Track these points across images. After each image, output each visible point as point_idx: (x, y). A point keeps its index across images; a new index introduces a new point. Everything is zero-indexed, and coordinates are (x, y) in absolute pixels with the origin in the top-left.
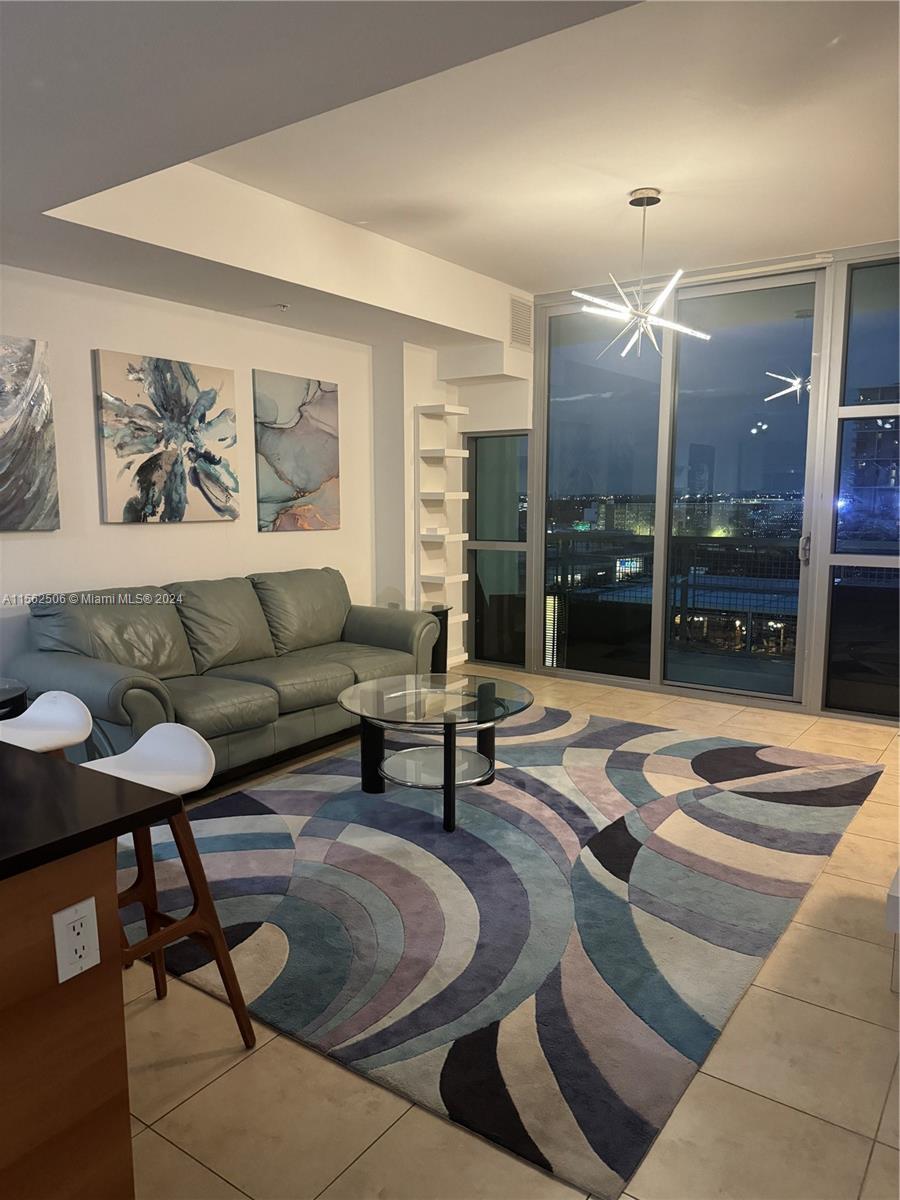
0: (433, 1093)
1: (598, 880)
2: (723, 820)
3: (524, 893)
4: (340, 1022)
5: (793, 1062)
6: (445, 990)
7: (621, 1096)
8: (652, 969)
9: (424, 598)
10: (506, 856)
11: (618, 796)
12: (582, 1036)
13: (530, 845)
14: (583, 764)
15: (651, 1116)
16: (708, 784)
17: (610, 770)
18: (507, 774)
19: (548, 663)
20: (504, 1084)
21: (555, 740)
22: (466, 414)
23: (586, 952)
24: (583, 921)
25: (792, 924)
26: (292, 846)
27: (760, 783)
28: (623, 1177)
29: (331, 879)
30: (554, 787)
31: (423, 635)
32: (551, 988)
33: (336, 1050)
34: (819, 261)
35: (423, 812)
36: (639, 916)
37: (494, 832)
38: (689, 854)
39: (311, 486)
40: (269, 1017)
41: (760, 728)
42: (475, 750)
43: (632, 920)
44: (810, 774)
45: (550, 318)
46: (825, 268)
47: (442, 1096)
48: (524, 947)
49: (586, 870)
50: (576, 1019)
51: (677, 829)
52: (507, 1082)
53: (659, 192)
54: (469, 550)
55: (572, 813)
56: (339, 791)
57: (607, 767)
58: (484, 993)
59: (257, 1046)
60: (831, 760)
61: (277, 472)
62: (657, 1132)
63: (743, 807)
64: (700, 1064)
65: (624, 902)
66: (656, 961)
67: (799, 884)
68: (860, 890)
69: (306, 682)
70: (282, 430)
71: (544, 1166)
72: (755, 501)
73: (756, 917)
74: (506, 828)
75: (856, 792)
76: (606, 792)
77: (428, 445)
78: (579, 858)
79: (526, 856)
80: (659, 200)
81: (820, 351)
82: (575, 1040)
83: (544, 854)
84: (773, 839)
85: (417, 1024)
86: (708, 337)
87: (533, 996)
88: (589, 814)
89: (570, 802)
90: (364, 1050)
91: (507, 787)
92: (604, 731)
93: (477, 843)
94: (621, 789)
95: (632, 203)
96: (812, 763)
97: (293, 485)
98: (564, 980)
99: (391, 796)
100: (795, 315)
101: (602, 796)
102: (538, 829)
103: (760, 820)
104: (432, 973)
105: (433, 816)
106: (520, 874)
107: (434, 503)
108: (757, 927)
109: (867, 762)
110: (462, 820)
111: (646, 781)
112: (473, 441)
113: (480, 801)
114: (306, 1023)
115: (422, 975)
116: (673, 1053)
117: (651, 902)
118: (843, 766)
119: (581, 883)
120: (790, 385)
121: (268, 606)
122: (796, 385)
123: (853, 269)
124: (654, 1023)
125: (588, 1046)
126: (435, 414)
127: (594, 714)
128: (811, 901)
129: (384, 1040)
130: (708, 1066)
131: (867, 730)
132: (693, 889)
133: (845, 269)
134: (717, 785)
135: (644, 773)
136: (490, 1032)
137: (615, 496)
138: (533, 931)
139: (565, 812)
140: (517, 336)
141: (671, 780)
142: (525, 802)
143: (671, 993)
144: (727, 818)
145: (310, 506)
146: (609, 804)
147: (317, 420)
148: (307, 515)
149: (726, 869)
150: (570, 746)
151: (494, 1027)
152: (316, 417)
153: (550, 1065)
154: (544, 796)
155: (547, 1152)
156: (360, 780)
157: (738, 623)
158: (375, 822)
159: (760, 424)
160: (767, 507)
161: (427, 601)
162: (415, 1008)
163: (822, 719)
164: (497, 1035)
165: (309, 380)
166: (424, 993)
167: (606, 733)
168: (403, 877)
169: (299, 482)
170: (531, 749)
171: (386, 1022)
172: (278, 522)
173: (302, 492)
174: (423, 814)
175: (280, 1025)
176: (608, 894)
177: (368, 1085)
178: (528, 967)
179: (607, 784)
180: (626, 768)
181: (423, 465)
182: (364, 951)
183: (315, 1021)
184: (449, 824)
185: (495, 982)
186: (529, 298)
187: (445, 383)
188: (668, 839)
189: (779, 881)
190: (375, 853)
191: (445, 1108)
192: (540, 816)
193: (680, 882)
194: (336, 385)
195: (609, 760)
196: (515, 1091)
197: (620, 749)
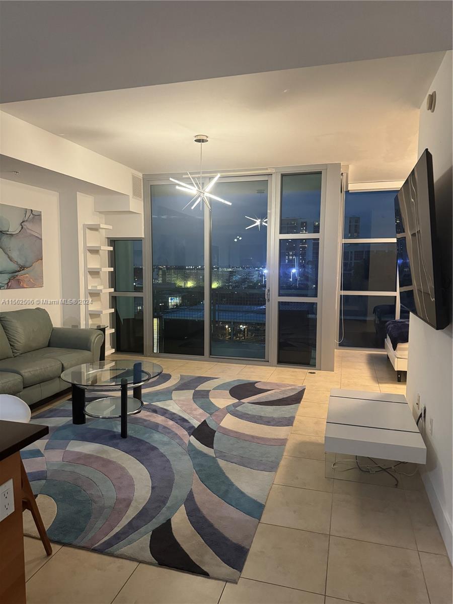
0: (148, 555)
1: (201, 450)
2: (248, 416)
3: (168, 461)
4: (94, 533)
5: (295, 512)
6: (142, 509)
7: (231, 539)
8: (232, 484)
9: (90, 322)
10: (155, 446)
11: (201, 411)
12: (209, 518)
13: (166, 439)
14: (182, 398)
15: (244, 544)
16: (238, 401)
17: (195, 399)
18: (147, 407)
19: (155, 351)
20: (180, 545)
21: (167, 388)
22: (110, 229)
23: (202, 482)
24: (197, 469)
25: (284, 457)
26: (42, 456)
27: (259, 398)
28: (238, 571)
29: (68, 468)
30: (171, 410)
31: (95, 341)
32: (190, 501)
33: (96, 547)
34: (270, 171)
35: (108, 430)
36: (222, 463)
37: (147, 435)
38: (236, 432)
39: (28, 264)
40: (56, 539)
41: (254, 374)
42: (132, 397)
43: (219, 465)
44: (278, 392)
45: (151, 185)
46: (272, 174)
47: (153, 556)
48: (174, 485)
49: (194, 446)
50: (205, 512)
51: (229, 422)
52: (180, 544)
53: (207, 137)
54: (112, 296)
55: (182, 421)
56: (60, 425)
57: (193, 398)
58: (160, 508)
59: (53, 553)
60: (285, 385)
61: (9, 257)
62: (248, 550)
63: (254, 409)
64: (260, 520)
65: (214, 458)
66: (233, 480)
67: (283, 439)
68: (307, 439)
69: (37, 370)
70: (12, 235)
71: (205, 574)
72: (230, 270)
73: (269, 455)
74: (153, 433)
75: (296, 398)
76: (195, 410)
77: (91, 244)
78: (189, 441)
79: (165, 444)
80: (207, 141)
81: (271, 209)
82: (206, 520)
83: (173, 442)
84: (269, 422)
85: (132, 527)
86: (230, 204)
87: (183, 505)
88: (190, 421)
89: (180, 416)
90: (109, 544)
91: (148, 413)
92: (188, 381)
93: (140, 441)
94: (202, 407)
95: (195, 141)
96: (277, 387)
97: (17, 264)
98: (195, 495)
99: (89, 425)
100: (257, 191)
101: (194, 412)
102: (168, 431)
103: (262, 414)
104: (133, 504)
105: (114, 432)
106: (164, 452)
107: (95, 273)
108: (270, 460)
109: (299, 385)
110: (130, 432)
111: (211, 402)
112: (113, 242)
113: (137, 421)
114: (76, 538)
115: (128, 505)
116: (248, 517)
117: (225, 456)
118: (290, 388)
119: (193, 453)
120: (255, 222)
121: (7, 330)
122: (258, 222)
123: (283, 175)
124: (237, 506)
125: (212, 521)
126: (95, 228)
127: (182, 374)
128: (289, 446)
129: (118, 538)
130: (262, 520)
131: (296, 371)
132: (242, 447)
133: (280, 176)
134: (242, 401)
135: (210, 399)
136: (168, 524)
137: (166, 266)
138: (176, 478)
139: (179, 421)
140: (136, 193)
141: (223, 401)
142: (159, 419)
143: (242, 493)
144: (248, 414)
145: (27, 275)
146: (198, 415)
147: (30, 230)
148: (25, 280)
149: (253, 437)
150: (174, 390)
151: (169, 522)
152: (30, 228)
153: (198, 533)
154: (167, 415)
155: (205, 568)
156: (72, 418)
157: (227, 326)
158: (84, 438)
159: (238, 237)
160: (235, 272)
161: (92, 323)
162: (129, 520)
163: (278, 368)
164: (171, 525)
165: (26, 209)
166: (131, 513)
167: (189, 382)
168: (107, 463)
169: (21, 262)
170: (157, 393)
171: (117, 530)
172: (10, 284)
173: (22, 268)
174: (109, 431)
175: (63, 541)
176: (205, 455)
177: (116, 559)
178: (178, 493)
179: (195, 406)
180: (202, 397)
181: (88, 254)
182: (96, 500)
183: (80, 536)
184: (124, 434)
185: (164, 502)
186: (140, 175)
187: (98, 213)
188: (227, 427)
189: (275, 439)
190: (89, 453)
191: (155, 560)
192: (168, 425)
193: (235, 445)
194: (41, 212)
195: (194, 395)
196: (186, 547)
197: (197, 389)
